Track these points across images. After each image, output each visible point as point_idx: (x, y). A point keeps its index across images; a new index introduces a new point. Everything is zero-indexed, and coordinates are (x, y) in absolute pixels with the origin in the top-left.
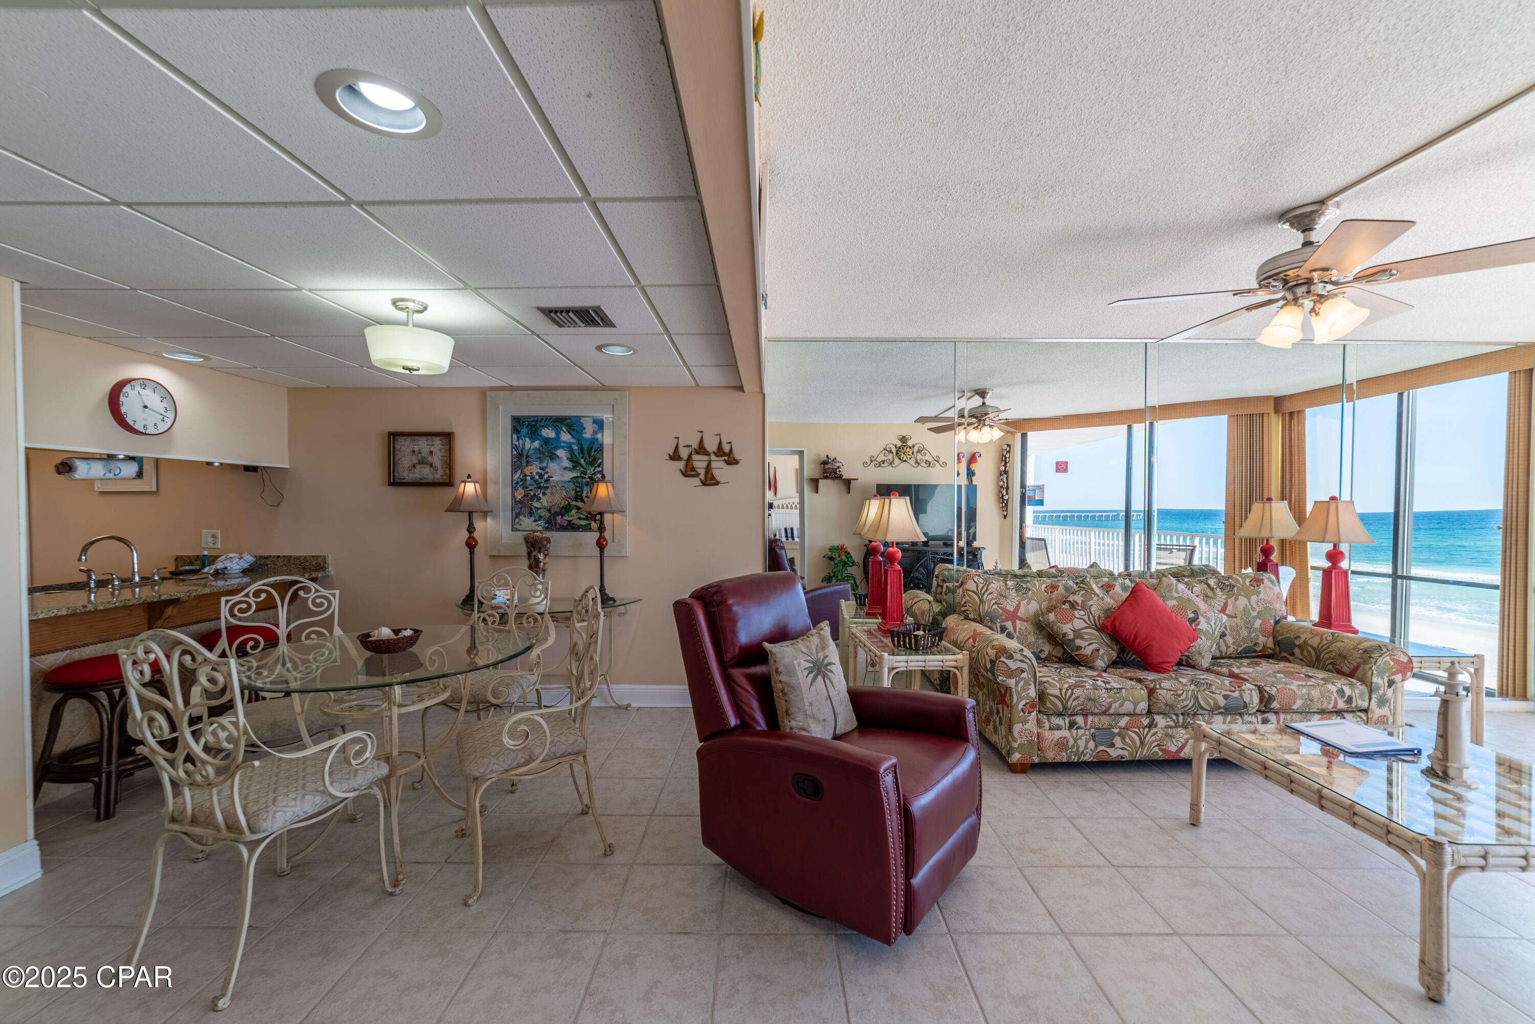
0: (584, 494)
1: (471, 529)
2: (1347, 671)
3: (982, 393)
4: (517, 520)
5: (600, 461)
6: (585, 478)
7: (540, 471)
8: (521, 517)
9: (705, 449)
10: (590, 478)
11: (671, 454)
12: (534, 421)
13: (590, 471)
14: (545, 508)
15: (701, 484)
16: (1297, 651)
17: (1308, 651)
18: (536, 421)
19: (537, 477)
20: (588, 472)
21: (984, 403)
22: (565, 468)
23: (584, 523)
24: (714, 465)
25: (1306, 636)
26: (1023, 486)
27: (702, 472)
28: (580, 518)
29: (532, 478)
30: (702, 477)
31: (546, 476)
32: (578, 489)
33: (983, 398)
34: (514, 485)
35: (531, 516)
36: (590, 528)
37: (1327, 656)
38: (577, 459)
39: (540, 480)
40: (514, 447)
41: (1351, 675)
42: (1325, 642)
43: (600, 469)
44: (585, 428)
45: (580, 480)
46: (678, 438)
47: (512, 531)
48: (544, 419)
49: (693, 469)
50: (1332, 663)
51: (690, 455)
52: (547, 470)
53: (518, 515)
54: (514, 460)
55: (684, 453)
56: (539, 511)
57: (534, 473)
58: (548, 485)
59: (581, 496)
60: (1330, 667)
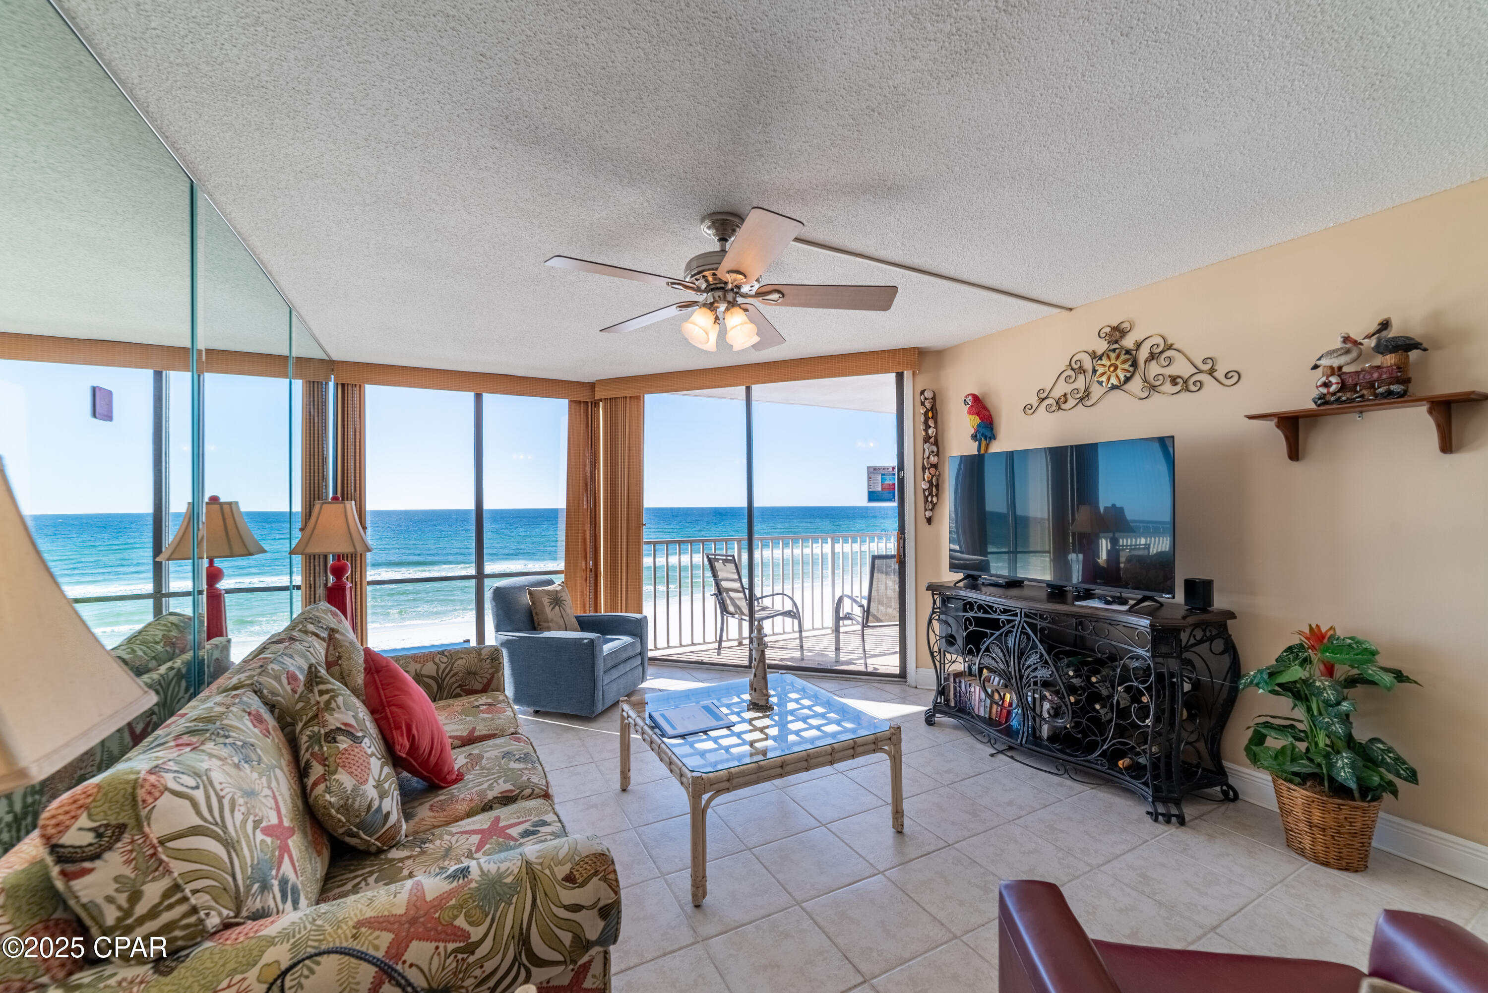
2: (479, 687)
37: (453, 679)
41: (485, 690)
42: (443, 666)
50: (460, 686)
60: (458, 690)
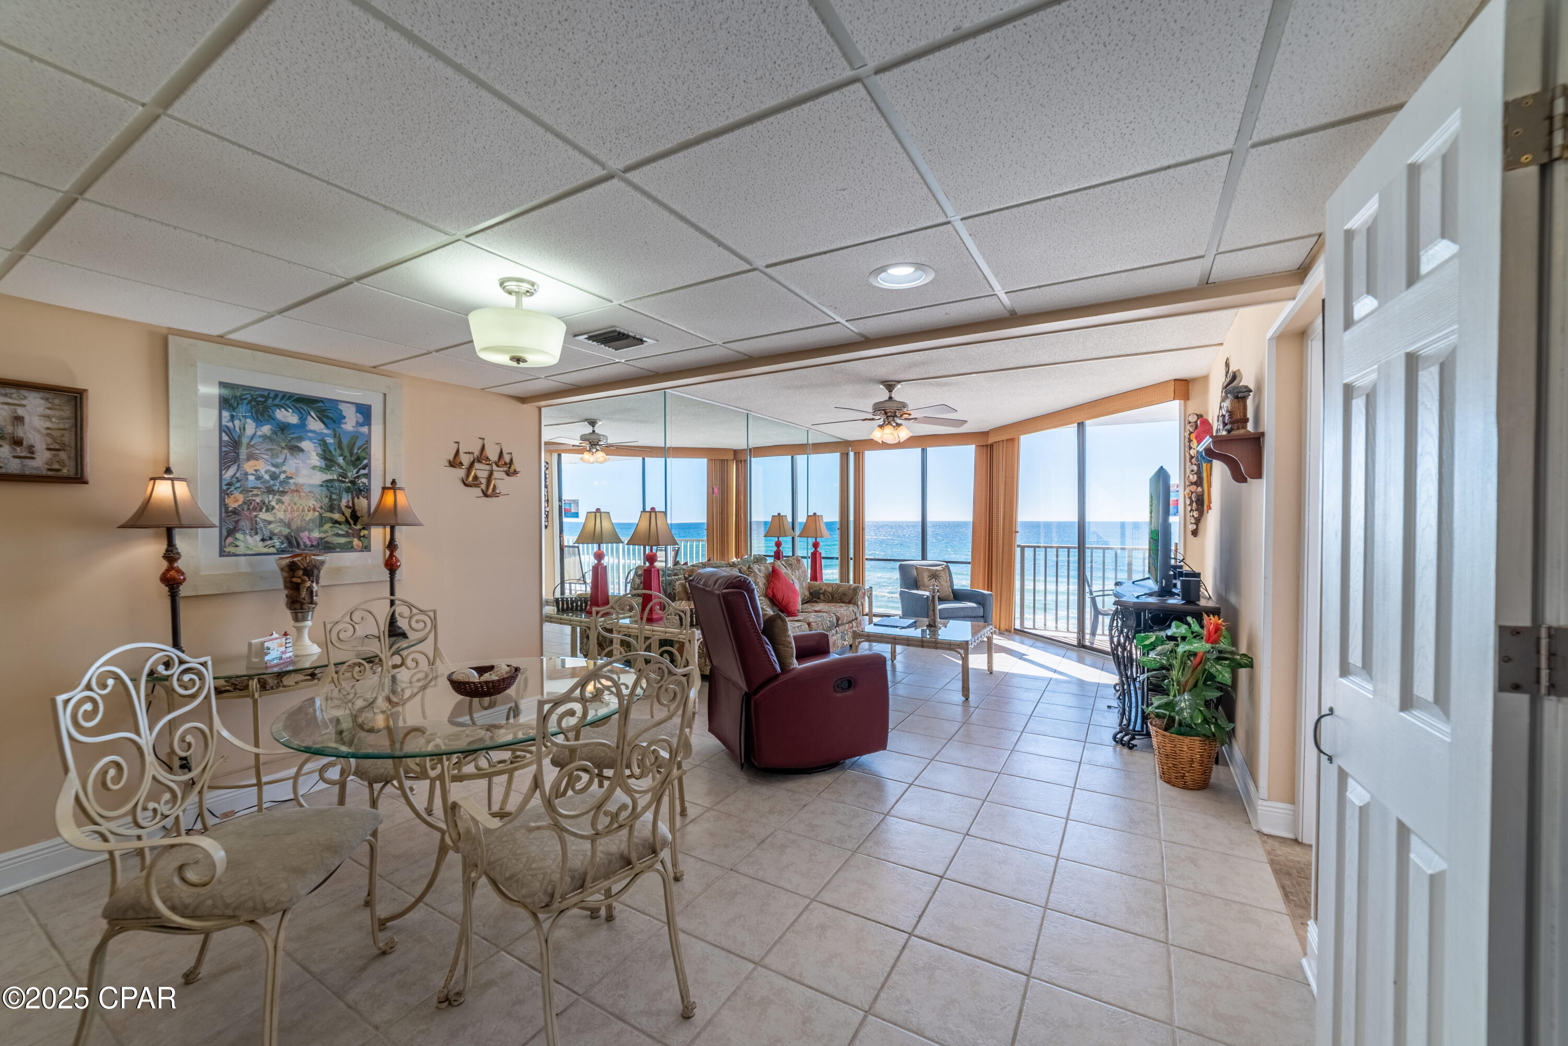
0: (344, 503)
1: (171, 555)
3: (593, 423)
4: (230, 540)
5: (365, 462)
6: (344, 482)
7: (273, 469)
8: (239, 535)
9: (487, 458)
10: (351, 482)
11: (451, 459)
12: (262, 396)
13: (352, 474)
14: (281, 521)
15: (482, 495)
16: (822, 596)
17: (828, 596)
18: (267, 398)
19: (267, 477)
20: (349, 474)
21: (594, 431)
22: (314, 468)
23: (342, 540)
24: (496, 475)
25: (824, 588)
26: (560, 500)
27: (484, 481)
28: (338, 535)
29: (258, 478)
30: (483, 486)
31: (283, 476)
32: (334, 497)
33: (593, 426)
34: (225, 488)
35: (256, 534)
36: (352, 547)
37: (838, 595)
38: (333, 456)
39: (272, 482)
40: (222, 429)
41: (849, 603)
42: (834, 589)
43: (366, 471)
44: (344, 418)
45: (336, 484)
46: (458, 443)
47: (221, 555)
48: (280, 396)
49: (476, 478)
50: (840, 599)
51: (472, 465)
52: (284, 468)
53: (231, 532)
54: (224, 449)
55: (465, 460)
56: (271, 526)
57: (263, 471)
58: (287, 489)
59: (339, 506)
